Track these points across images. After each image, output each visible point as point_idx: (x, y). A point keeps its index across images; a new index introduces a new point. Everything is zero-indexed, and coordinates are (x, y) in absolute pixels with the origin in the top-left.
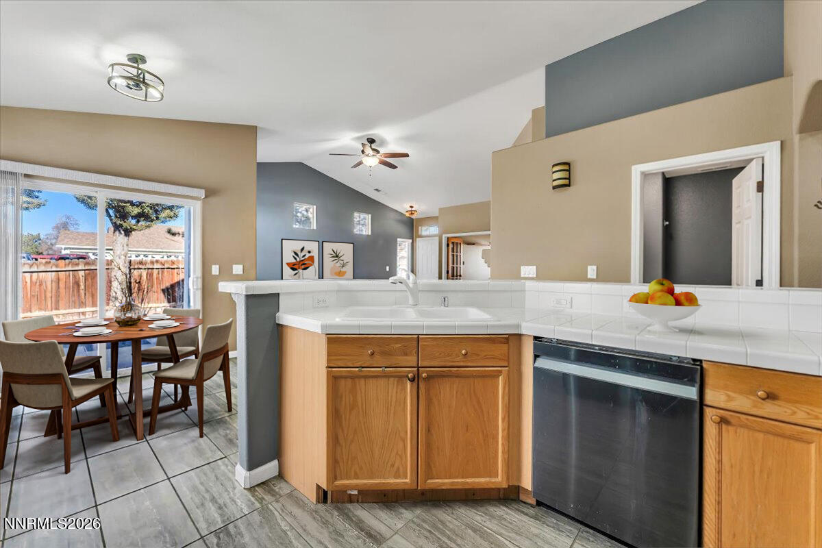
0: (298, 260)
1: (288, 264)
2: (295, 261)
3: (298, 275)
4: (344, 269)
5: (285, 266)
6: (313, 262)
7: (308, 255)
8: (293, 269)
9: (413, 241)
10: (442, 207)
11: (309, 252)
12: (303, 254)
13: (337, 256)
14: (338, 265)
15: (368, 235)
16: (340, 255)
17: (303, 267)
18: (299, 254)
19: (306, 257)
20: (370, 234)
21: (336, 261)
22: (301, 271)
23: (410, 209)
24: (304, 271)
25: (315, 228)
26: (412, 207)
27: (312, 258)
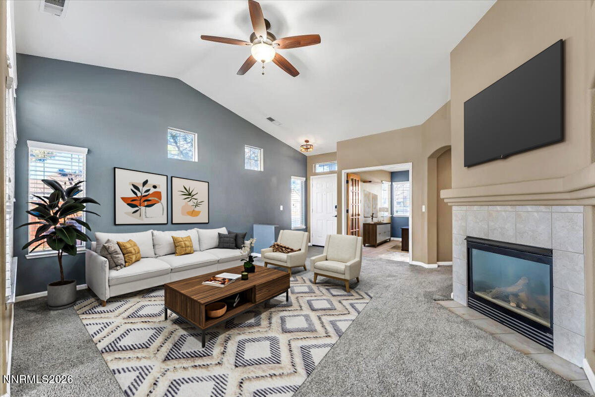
0: (139, 194)
1: (124, 199)
2: (134, 196)
3: (138, 212)
4: (197, 209)
5: (119, 202)
6: (160, 199)
7: (153, 190)
8: (133, 206)
9: (306, 179)
10: (339, 141)
11: (155, 187)
12: (146, 188)
13: (190, 194)
14: (191, 203)
15: (260, 171)
16: (193, 194)
17: (146, 203)
18: (141, 188)
19: (150, 192)
20: (262, 170)
21: (189, 199)
22: (143, 208)
23: (305, 143)
24: (147, 208)
25: (197, 160)
26: (307, 141)
27: (158, 195)
